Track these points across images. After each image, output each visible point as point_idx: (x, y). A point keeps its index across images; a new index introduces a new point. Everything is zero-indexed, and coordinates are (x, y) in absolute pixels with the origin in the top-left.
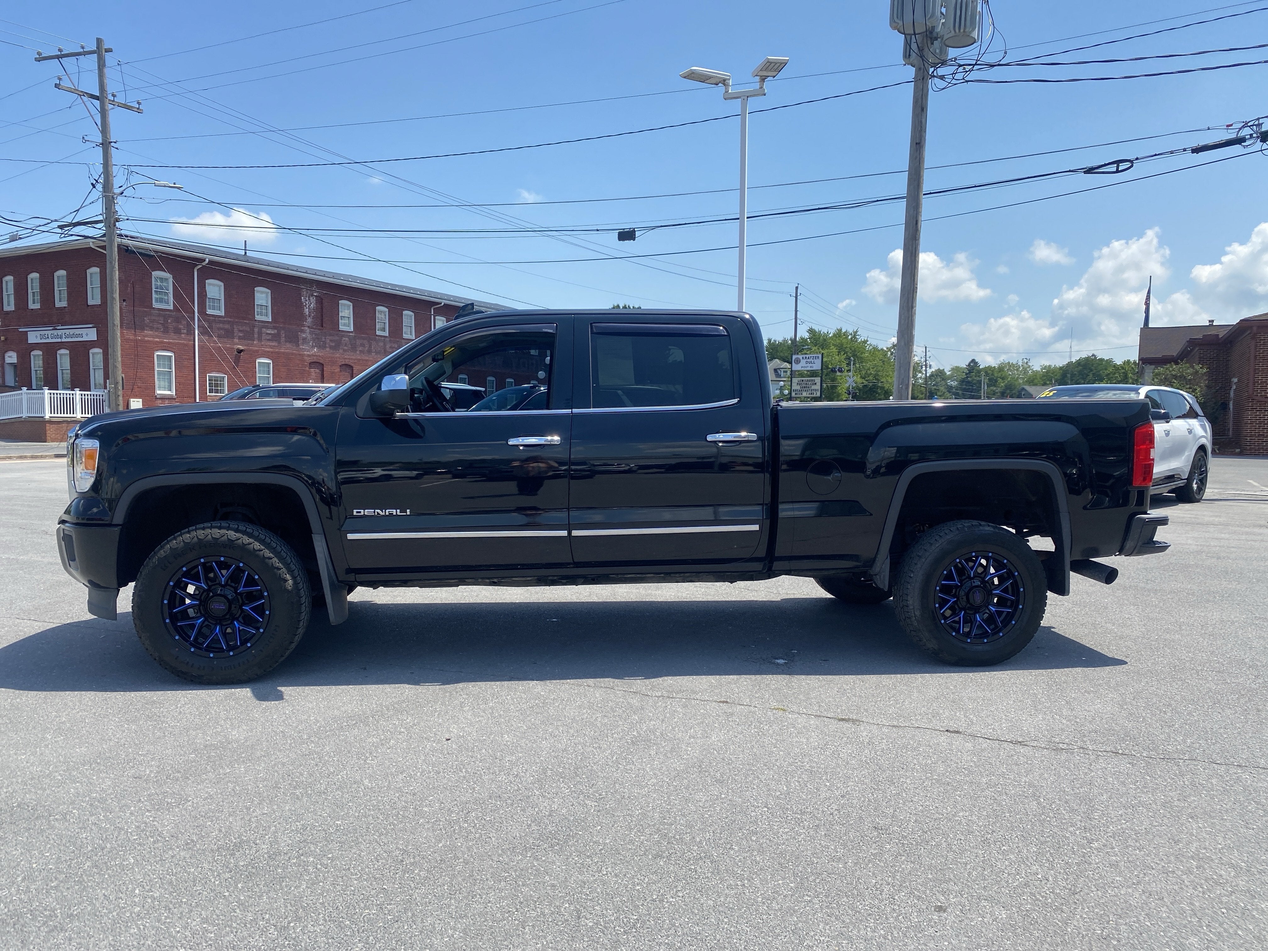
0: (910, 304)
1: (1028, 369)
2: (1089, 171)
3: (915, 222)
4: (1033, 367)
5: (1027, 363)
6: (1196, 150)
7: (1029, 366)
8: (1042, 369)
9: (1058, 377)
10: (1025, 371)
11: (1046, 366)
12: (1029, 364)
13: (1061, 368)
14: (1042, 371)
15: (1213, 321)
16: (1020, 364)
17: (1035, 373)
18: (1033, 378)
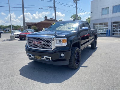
18: (5, 27)
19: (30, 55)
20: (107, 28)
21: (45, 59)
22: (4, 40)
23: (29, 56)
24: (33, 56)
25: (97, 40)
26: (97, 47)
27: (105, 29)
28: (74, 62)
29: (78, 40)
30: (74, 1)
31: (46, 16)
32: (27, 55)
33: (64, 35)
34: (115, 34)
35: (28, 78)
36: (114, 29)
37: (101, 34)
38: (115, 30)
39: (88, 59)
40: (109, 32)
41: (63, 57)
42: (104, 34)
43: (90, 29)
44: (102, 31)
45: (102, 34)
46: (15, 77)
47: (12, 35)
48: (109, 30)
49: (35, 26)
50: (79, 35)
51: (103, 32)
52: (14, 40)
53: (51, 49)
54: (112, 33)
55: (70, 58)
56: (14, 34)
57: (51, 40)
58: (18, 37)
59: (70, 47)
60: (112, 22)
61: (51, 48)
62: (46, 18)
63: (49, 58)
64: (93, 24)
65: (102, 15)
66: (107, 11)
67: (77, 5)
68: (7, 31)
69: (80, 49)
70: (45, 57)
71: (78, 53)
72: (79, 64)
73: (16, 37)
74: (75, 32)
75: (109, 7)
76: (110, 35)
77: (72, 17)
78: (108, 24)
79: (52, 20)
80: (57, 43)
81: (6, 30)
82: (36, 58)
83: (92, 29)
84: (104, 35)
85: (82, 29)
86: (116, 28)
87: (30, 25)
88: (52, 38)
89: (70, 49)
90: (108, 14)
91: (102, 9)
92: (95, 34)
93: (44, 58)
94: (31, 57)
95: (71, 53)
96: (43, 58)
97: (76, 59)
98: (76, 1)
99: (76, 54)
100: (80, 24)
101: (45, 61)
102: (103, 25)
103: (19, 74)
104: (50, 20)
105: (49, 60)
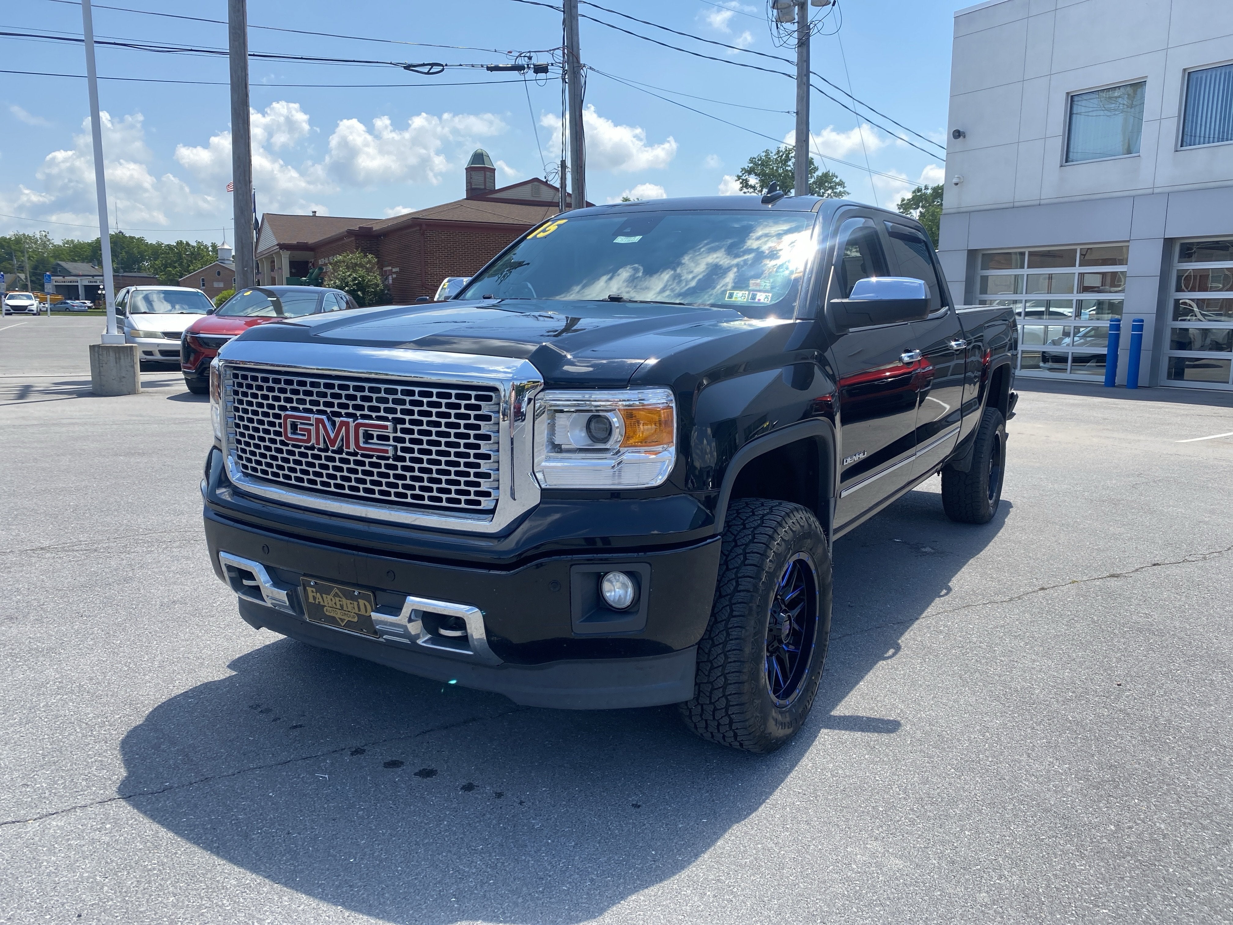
0: (248, 179)
1: (48, 243)
2: (408, 67)
3: (244, 86)
4: (53, 241)
5: (46, 236)
6: (490, 69)
7: (49, 240)
8: (64, 244)
9: (88, 253)
10: (44, 245)
11: (68, 241)
12: (49, 237)
13: (89, 244)
14: (64, 246)
15: (315, 212)
16: (38, 236)
17: (57, 248)
18: (58, 252)
19: (250, 576)
20: (1115, 308)
21: (415, 628)
22: (24, 393)
23: (237, 585)
24: (278, 582)
25: (1010, 426)
26: (1008, 505)
27: (1089, 312)
28: (755, 676)
29: (806, 415)
30: (775, 5)
31: (479, 157)
32: (219, 572)
33: (652, 362)
34: (1197, 364)
35: (208, 846)
36: (1182, 311)
37: (1045, 357)
38: (1193, 325)
39: (907, 639)
40: (1137, 341)
41: (624, 612)
42: (1081, 360)
43: (945, 300)
44: (1056, 328)
45: (1060, 359)
46: (55, 823)
47: (116, 337)
48: (1139, 326)
49: (365, 251)
50: (823, 362)
51: (1067, 347)
52: (132, 391)
53: (492, 512)
54: (1169, 353)
55: (710, 630)
56: (132, 334)
57: (486, 408)
58: (174, 367)
59: (711, 503)
60: (1169, 243)
61: (486, 503)
62: (478, 178)
63: (459, 623)
64: (972, 254)
65: (1067, 158)
66: (1119, 119)
67: (804, 44)
68: (71, 292)
69: (825, 523)
70: (414, 602)
71: (801, 566)
72: (809, 689)
73: (147, 366)
74: (772, 322)
75: (1138, 86)
76: (1144, 377)
77: (753, 180)
78: (1134, 254)
79: (546, 195)
80: (557, 448)
81: (68, 280)
82: (317, 610)
83: (960, 309)
84: (1082, 375)
85: (855, 297)
86: (1200, 303)
87: (311, 239)
88: (507, 393)
89: (709, 521)
90: (1130, 149)
91: (1072, 99)
92: (995, 361)
93: (402, 618)
94: (256, 591)
95: (725, 565)
96: (396, 610)
97: (775, 637)
98: (803, 7)
99: (780, 581)
100: (838, 240)
101: (413, 648)
102: (1077, 270)
103: (112, 791)
104: (525, 194)
105: (464, 641)
